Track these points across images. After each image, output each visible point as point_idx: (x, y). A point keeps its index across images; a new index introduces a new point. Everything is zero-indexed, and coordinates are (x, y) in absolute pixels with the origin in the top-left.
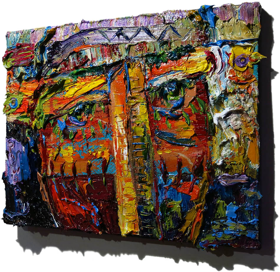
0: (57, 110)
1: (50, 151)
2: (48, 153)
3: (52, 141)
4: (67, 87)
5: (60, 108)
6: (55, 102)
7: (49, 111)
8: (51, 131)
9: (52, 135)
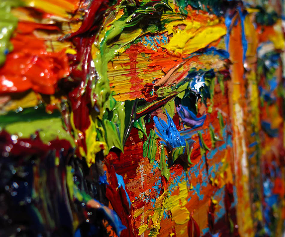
0: (151, 86)
1: (139, 217)
2: (134, 224)
3: (142, 184)
4: (169, 22)
5: (156, 80)
6: (142, 62)
7: (129, 91)
8: (139, 154)
9: (141, 167)
